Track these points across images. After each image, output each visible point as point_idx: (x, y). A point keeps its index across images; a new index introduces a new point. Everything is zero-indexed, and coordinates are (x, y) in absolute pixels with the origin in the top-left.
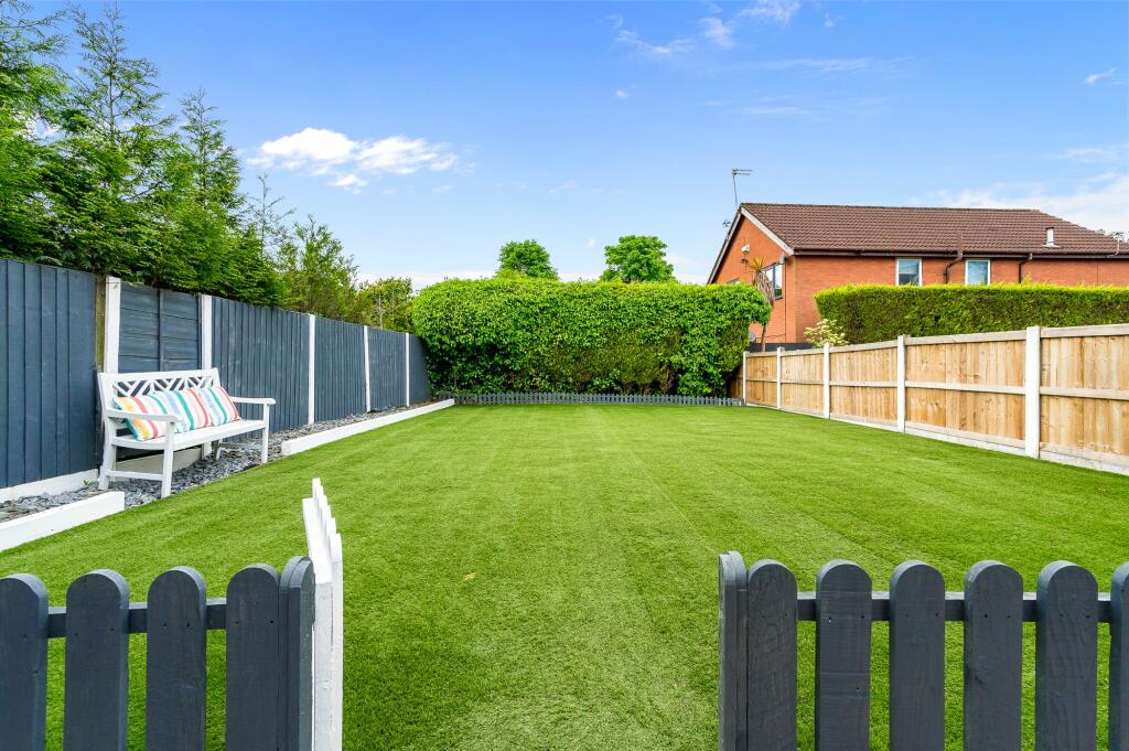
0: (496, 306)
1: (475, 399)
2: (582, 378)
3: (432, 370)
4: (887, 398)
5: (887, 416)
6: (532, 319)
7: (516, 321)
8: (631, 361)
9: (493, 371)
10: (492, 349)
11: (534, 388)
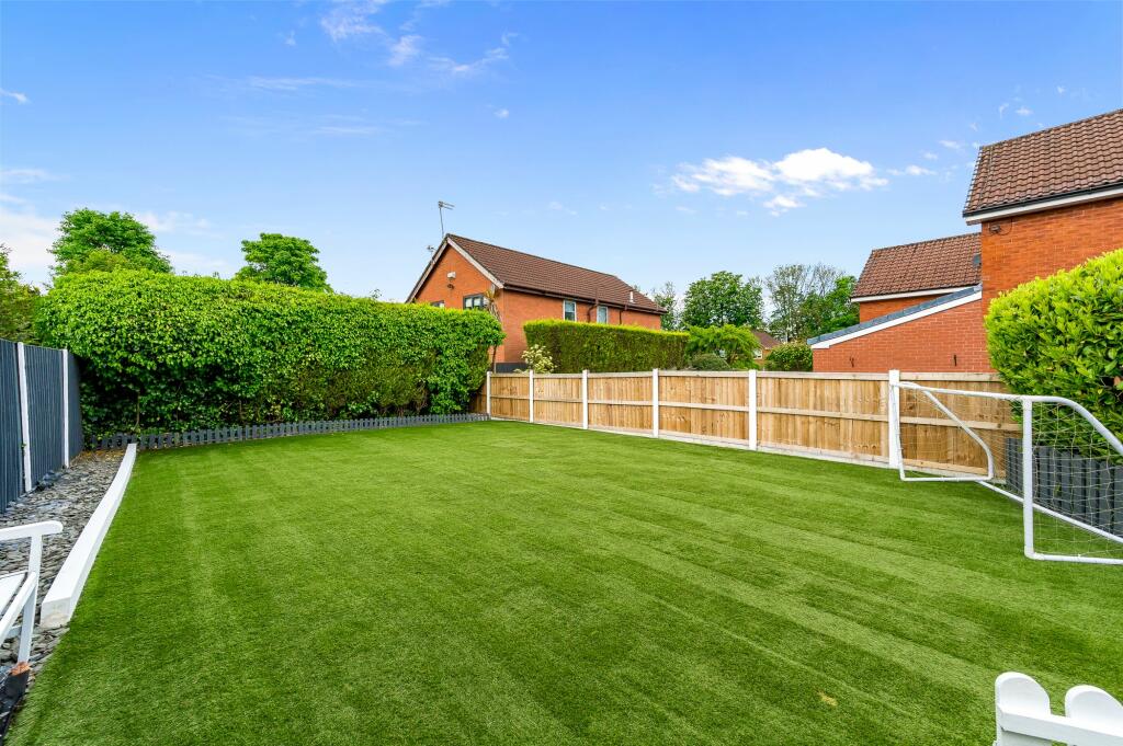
0: (228, 316)
1: (177, 440)
2: (334, 403)
3: (90, 403)
4: (642, 413)
5: (642, 426)
6: (276, 334)
7: (253, 336)
8: (391, 383)
9: (209, 400)
10: (214, 371)
11: (271, 418)
